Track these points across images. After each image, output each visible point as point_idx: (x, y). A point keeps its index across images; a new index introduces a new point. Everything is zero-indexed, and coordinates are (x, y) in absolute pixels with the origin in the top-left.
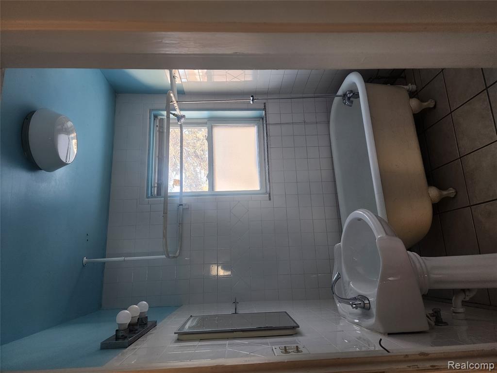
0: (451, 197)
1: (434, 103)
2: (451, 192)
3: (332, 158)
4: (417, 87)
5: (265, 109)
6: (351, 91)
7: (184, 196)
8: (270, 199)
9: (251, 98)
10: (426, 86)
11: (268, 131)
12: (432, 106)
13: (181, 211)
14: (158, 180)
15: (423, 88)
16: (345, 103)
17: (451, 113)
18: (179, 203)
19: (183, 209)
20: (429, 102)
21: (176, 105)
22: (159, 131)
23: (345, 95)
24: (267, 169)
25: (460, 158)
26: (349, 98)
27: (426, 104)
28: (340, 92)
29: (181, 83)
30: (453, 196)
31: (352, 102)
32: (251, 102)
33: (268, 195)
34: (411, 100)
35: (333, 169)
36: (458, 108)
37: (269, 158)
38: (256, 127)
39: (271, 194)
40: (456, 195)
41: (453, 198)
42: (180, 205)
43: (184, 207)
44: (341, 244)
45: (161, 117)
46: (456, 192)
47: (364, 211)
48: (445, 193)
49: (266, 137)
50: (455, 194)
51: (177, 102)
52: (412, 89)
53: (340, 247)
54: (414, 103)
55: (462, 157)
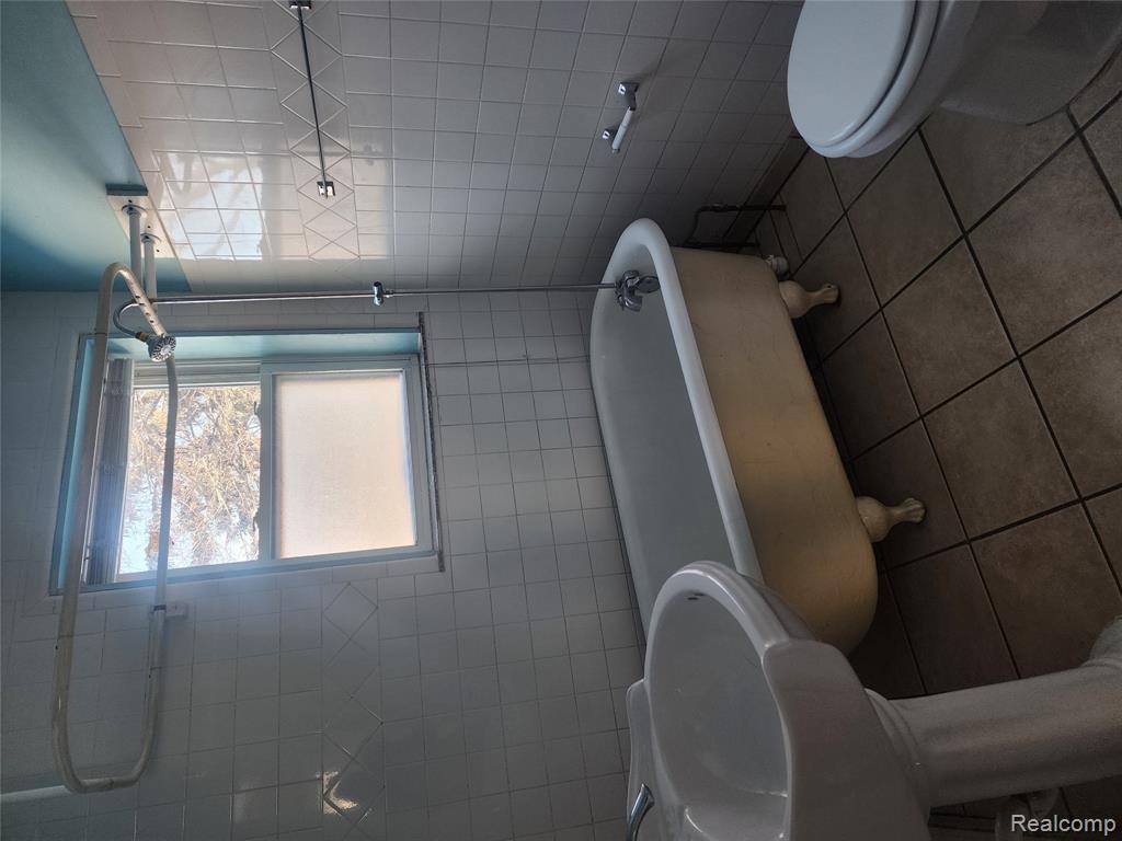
0: (912, 523)
1: (836, 293)
2: (911, 509)
3: (603, 445)
4: (789, 263)
5: (421, 328)
6: (636, 273)
7: (172, 580)
8: (442, 569)
9: (375, 289)
10: (809, 256)
11: (432, 382)
12: (832, 299)
13: (161, 624)
14: (95, 538)
15: (804, 262)
16: (623, 305)
17: (882, 308)
18: (152, 601)
19: (166, 621)
20: (825, 289)
21: (147, 309)
22: (109, 396)
23: (620, 284)
24: (432, 484)
25: (922, 417)
26: (631, 291)
27: (818, 294)
28: (609, 277)
29: (172, 256)
30: (919, 519)
31: (639, 300)
32: (377, 302)
33: (436, 557)
34: (781, 284)
35: (609, 475)
36: (897, 295)
37: (438, 453)
38: (401, 377)
39: (446, 553)
40: (924, 517)
41: (919, 523)
42: (156, 608)
43: (169, 614)
44: (645, 681)
45: (120, 356)
46: (925, 508)
47: (705, 566)
48: (898, 512)
49: (426, 399)
50: (922, 512)
51: (151, 301)
52: (778, 265)
53: (644, 692)
54: (790, 292)
55: (925, 415)
